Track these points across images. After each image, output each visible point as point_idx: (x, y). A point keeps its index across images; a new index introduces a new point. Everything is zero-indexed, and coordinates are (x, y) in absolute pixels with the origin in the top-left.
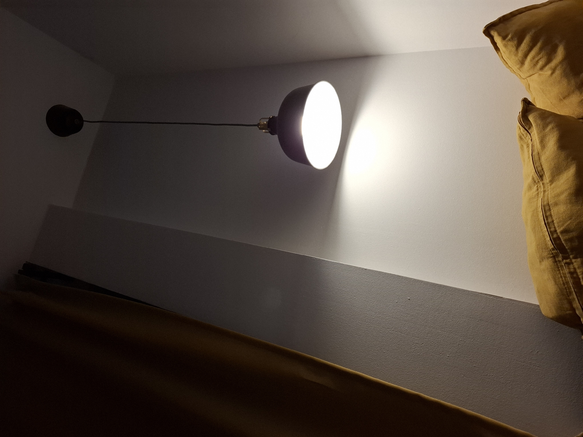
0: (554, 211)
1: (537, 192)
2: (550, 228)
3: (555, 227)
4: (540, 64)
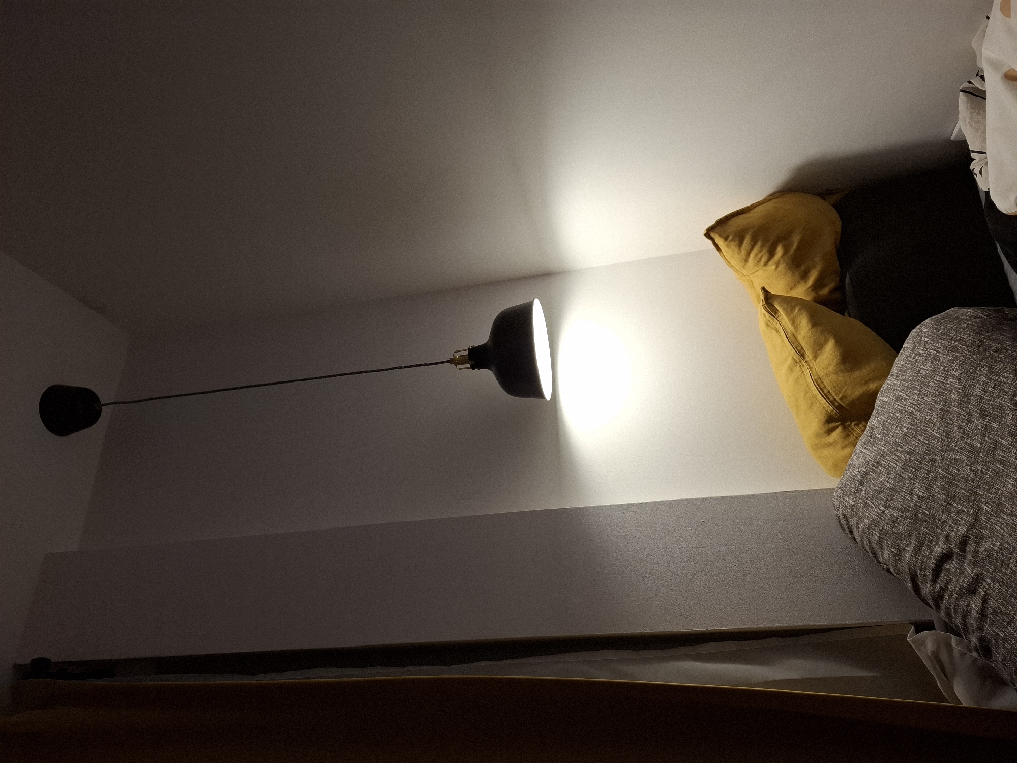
0: (827, 382)
1: (801, 372)
2: (829, 399)
3: (833, 397)
4: (764, 260)
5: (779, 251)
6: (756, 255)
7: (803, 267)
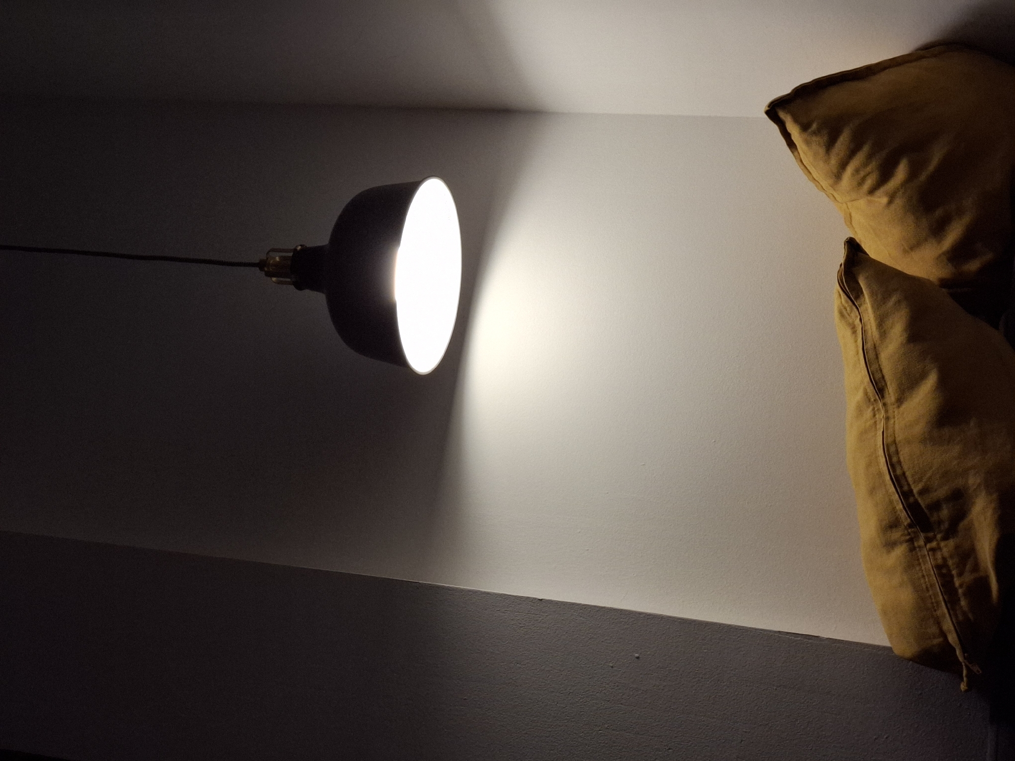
0: (905, 454)
1: (873, 421)
4: (869, 183)
5: (901, 173)
6: (857, 171)
7: (939, 212)
